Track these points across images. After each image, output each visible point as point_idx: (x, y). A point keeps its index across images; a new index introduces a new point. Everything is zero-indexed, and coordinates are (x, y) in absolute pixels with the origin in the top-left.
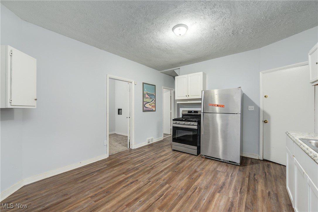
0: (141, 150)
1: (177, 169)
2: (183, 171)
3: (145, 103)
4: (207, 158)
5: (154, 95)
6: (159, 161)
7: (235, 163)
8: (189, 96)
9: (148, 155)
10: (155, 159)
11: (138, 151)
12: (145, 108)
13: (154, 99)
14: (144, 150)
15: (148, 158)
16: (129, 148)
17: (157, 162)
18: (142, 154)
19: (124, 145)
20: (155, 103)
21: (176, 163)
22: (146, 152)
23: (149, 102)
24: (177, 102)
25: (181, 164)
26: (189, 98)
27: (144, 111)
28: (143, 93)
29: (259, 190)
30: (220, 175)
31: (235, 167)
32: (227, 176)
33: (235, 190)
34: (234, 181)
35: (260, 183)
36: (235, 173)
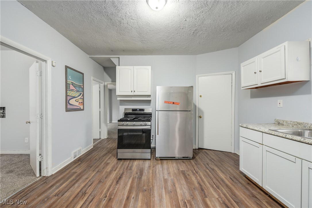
0: (68, 174)
1: (144, 185)
2: (153, 187)
3: (69, 98)
4: (162, 159)
5: (82, 87)
6: (112, 183)
7: (188, 157)
8: (134, 91)
9: (87, 178)
10: (102, 181)
11: (62, 176)
12: (69, 106)
13: (82, 93)
14: (73, 171)
15: (90, 183)
16: (40, 175)
17: (111, 186)
18: (74, 180)
19: (23, 174)
20: (83, 99)
21: (136, 177)
22: (80, 174)
23: (74, 97)
24: (118, 99)
25: (143, 176)
26: (135, 94)
27: (67, 110)
28: (66, 83)
29: (224, 178)
30: (188, 174)
31: (190, 161)
32: (194, 174)
33: (213, 187)
34: (203, 177)
35: (218, 171)
36: (195, 168)
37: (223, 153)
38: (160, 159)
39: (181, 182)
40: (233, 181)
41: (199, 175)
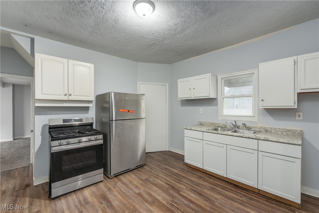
2: (134, 207)
4: (117, 176)
7: (141, 165)
8: (70, 95)
21: (104, 208)
25: (112, 202)
29: (178, 172)
30: (153, 180)
31: (144, 168)
32: (157, 178)
33: (177, 182)
34: (165, 178)
35: (170, 169)
36: (153, 172)
37: (162, 153)
38: (115, 176)
39: (154, 189)
40: (184, 172)
41: (161, 177)
